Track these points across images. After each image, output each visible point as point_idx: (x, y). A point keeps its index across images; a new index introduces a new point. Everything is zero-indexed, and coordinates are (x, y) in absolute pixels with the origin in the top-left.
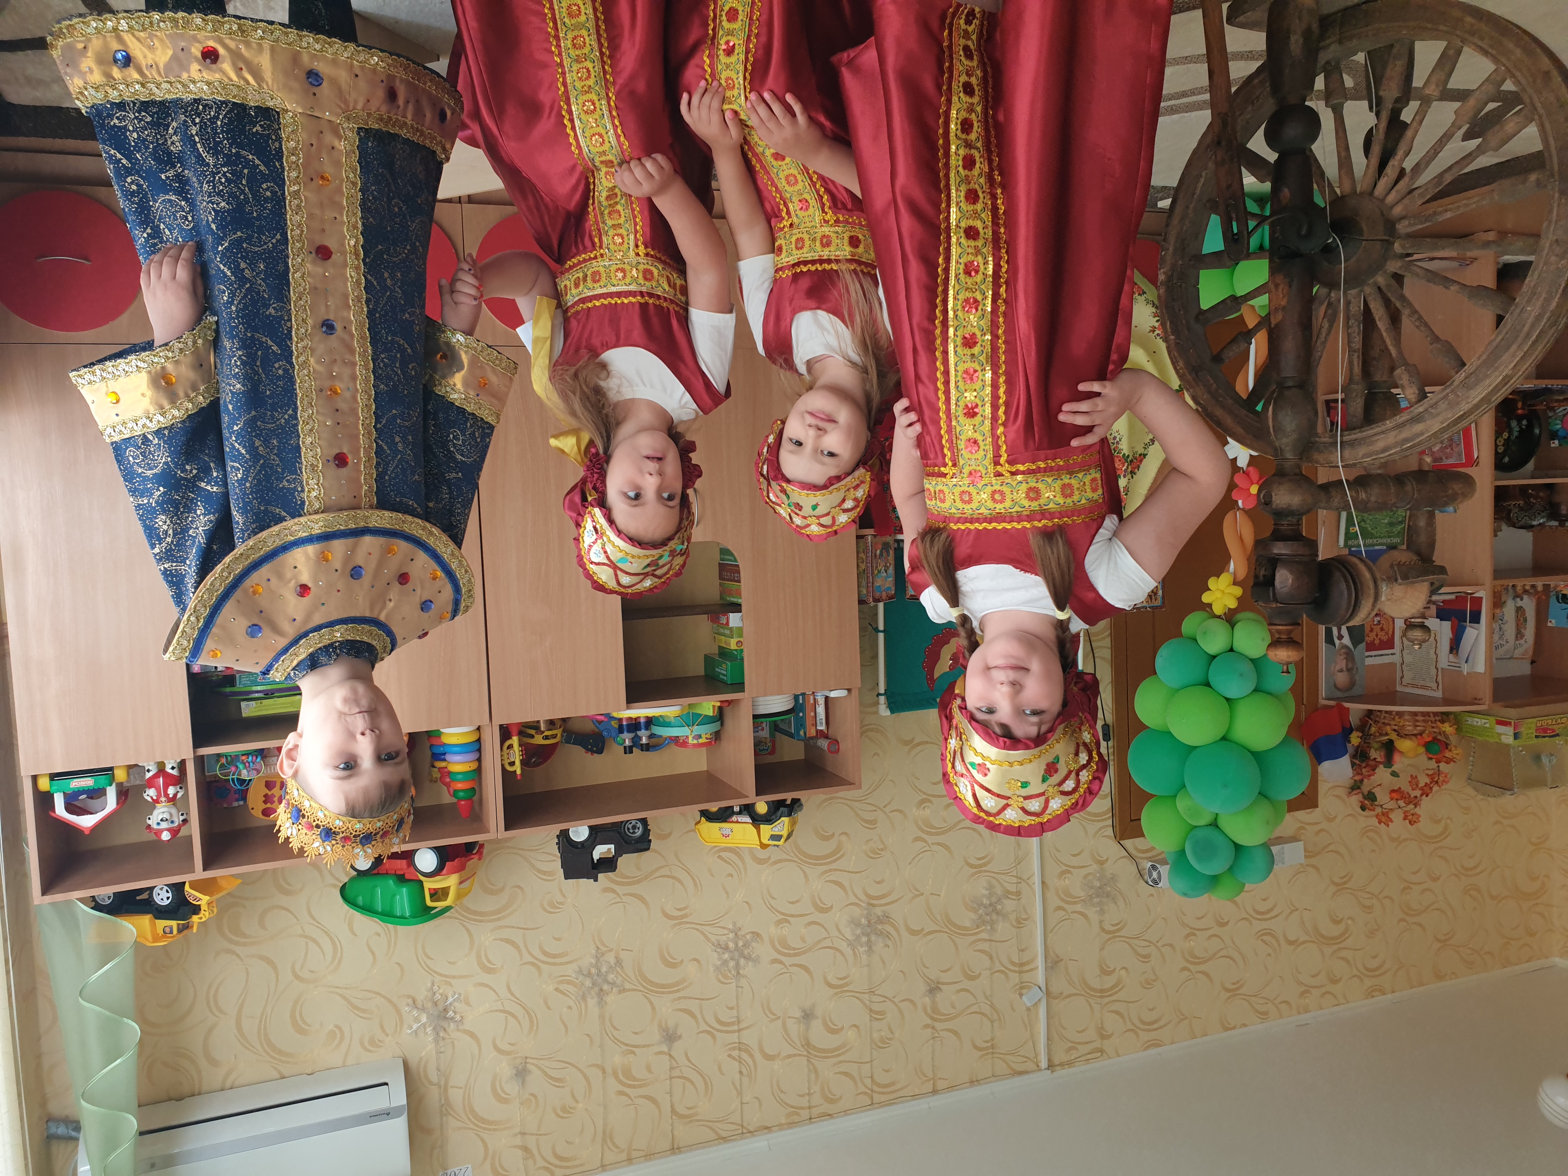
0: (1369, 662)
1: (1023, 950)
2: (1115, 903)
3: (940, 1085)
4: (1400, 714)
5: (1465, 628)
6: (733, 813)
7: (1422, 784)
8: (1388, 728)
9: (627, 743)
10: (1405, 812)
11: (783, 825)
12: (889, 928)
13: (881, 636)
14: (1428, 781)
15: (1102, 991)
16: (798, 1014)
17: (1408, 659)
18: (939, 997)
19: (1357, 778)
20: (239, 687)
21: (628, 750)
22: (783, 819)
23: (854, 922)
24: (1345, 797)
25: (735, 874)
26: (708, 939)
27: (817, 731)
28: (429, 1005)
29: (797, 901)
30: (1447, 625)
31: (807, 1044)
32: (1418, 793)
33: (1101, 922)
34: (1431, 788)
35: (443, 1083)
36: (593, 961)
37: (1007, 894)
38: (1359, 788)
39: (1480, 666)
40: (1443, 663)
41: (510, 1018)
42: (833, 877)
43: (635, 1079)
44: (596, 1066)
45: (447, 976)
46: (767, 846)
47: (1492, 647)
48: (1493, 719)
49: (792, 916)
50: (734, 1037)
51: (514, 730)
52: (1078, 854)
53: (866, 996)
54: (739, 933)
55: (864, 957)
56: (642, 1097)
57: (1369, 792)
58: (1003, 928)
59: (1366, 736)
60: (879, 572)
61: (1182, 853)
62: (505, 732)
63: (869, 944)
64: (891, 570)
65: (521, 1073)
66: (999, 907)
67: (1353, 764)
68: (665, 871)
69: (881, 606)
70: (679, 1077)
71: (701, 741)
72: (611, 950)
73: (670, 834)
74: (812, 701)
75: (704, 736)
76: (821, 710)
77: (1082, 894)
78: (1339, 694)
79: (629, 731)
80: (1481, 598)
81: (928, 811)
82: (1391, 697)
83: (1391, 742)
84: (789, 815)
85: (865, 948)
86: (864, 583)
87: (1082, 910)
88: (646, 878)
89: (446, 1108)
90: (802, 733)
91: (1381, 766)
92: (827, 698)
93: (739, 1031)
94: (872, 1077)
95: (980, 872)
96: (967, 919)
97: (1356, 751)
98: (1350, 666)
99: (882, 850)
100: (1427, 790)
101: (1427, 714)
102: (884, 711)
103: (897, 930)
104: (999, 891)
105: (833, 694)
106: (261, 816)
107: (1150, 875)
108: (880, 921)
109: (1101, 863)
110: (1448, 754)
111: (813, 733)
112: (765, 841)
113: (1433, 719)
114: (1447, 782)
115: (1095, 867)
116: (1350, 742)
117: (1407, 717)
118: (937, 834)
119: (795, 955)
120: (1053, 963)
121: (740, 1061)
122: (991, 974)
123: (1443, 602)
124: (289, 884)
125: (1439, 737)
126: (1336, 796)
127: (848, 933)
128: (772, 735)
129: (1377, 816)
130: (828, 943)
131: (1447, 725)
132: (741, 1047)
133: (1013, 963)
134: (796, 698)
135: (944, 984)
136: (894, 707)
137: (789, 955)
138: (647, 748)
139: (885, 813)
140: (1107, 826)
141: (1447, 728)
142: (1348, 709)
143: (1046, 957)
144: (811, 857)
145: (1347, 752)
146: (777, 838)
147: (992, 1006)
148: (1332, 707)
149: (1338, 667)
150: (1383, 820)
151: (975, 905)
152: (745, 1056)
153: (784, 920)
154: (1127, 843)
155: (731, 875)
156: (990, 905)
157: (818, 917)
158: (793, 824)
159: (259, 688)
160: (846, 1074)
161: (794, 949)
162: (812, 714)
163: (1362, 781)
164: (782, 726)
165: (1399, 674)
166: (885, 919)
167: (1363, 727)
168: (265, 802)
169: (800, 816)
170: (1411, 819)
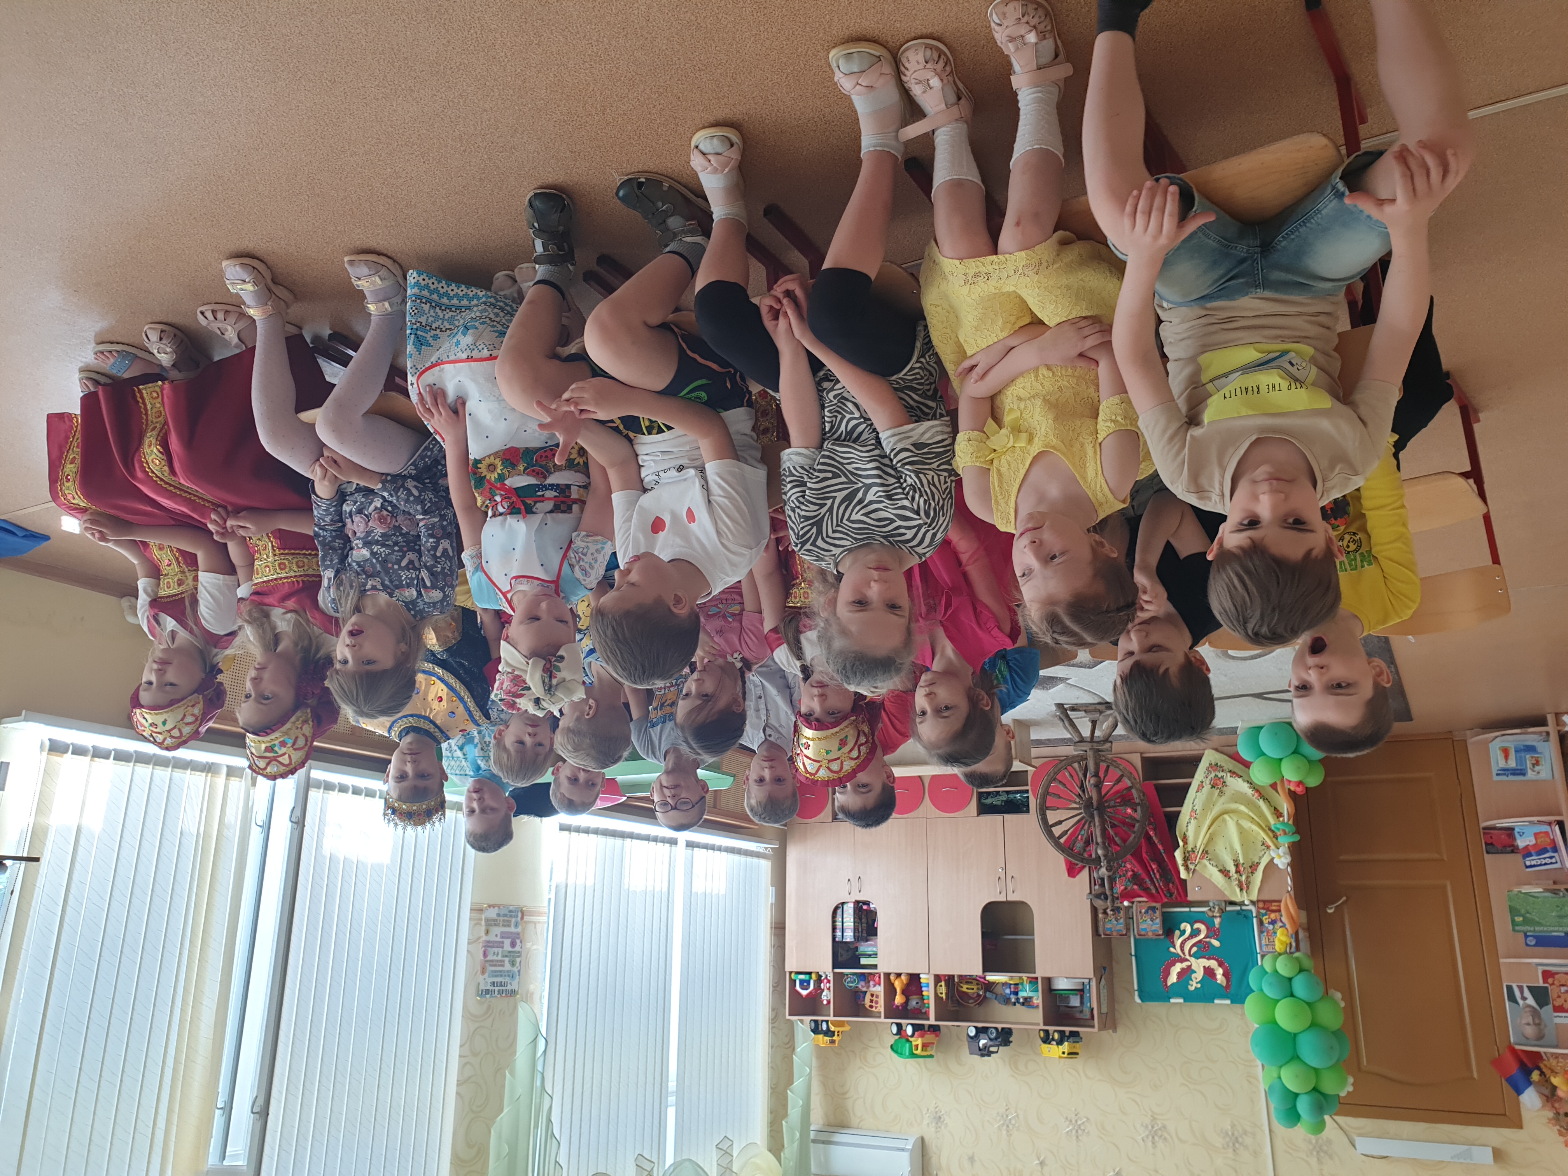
12: (1166, 1135)
13: (1133, 958)
20: (860, 952)
22: (1069, 1043)
23: (1145, 1126)
26: (1062, 1115)
28: (934, 1113)
29: (1111, 1105)
36: (1005, 1111)
38: (1556, 1119)
41: (967, 1129)
42: (1132, 1096)
45: (941, 1101)
49: (1108, 1113)
51: (942, 978)
54: (1079, 1116)
55: (1151, 1149)
58: (1244, 1155)
59: (1544, 1074)
60: (1110, 921)
62: (938, 978)
63: (1154, 1141)
64: (1122, 921)
65: (971, 1160)
66: (1240, 1139)
67: (1543, 1098)
72: (1013, 1107)
78: (1530, 1042)
81: (1189, 1069)
85: (1151, 1143)
96: (1217, 1142)
98: (1537, 1021)
99: (1160, 1087)
102: (1138, 1000)
103: (1172, 1137)
104: (1239, 1129)
106: (868, 1008)
108: (1160, 1129)
112: (1058, 1057)
116: (1532, 1078)
119: (1109, 1135)
127: (1140, 1131)
130: (1129, 1134)
136: (1146, 999)
144: (1118, 1082)
145: (1531, 1086)
149: (1524, 1021)
151: (1223, 1134)
153: (1103, 1114)
156: (1234, 1137)
157: (1122, 1117)
159: (867, 953)
161: (1109, 1132)
163: (1558, 1113)
166: (1163, 1128)
168: (870, 1002)
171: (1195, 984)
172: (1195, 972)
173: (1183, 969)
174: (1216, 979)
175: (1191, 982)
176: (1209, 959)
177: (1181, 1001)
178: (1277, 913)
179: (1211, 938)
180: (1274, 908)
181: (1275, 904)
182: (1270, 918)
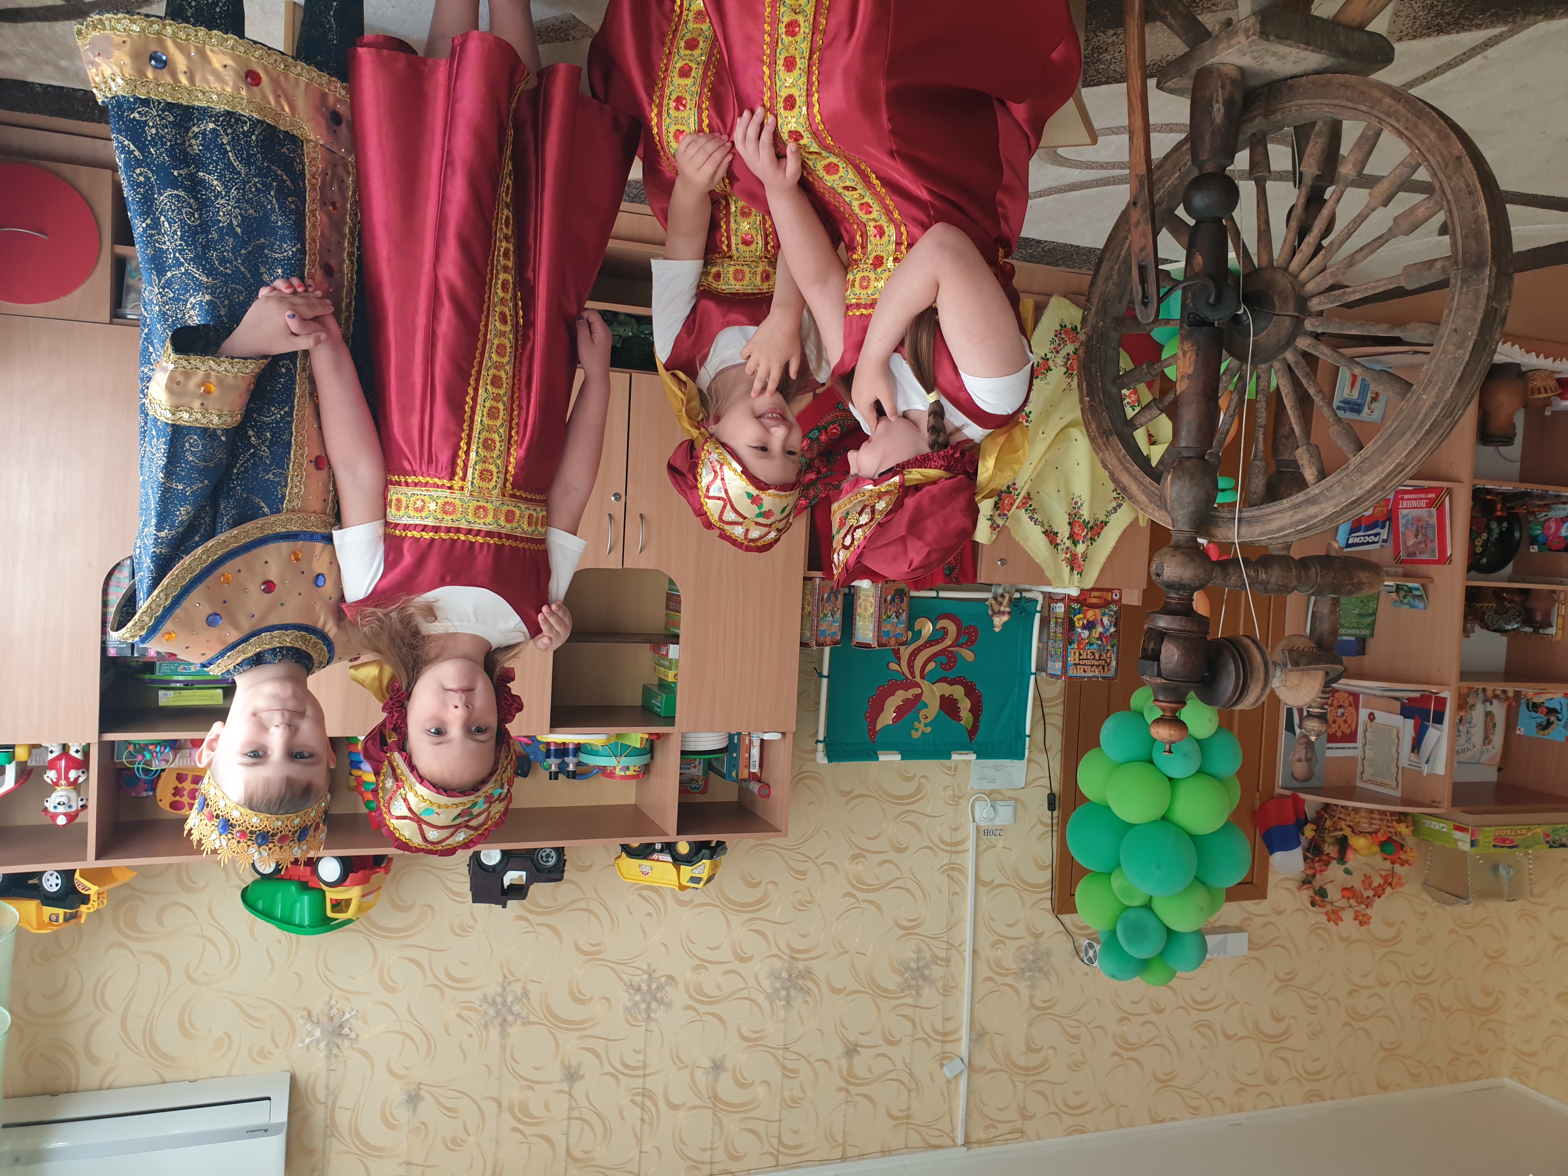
0: (1329, 753)
1: (947, 1019)
2: (1048, 979)
3: (851, 1151)
4: (1356, 810)
5: (1427, 728)
6: (655, 851)
7: (1375, 884)
8: (1343, 824)
9: (553, 768)
10: (1356, 912)
11: (703, 868)
13: (825, 681)
14: (1381, 881)
15: (1027, 1069)
16: (707, 1064)
17: (1369, 754)
18: (856, 1059)
19: (1310, 872)
20: (158, 675)
21: (554, 776)
22: (704, 861)
23: (774, 975)
24: (1296, 891)
25: (654, 913)
26: (621, 979)
27: (750, 773)
28: (324, 1019)
29: (717, 948)
30: (1410, 722)
31: (715, 1097)
32: (1370, 893)
33: (1031, 997)
34: (1384, 890)
35: (330, 1103)
36: (499, 990)
37: (936, 959)
38: (1310, 882)
39: (1440, 768)
40: (1404, 762)
41: (407, 1040)
42: (758, 925)
43: (531, 1116)
44: (493, 1099)
45: (345, 991)
46: (686, 888)
47: (1454, 752)
48: (1451, 824)
49: (710, 962)
50: (639, 1082)
52: (1013, 925)
53: (781, 1052)
54: (654, 975)
55: (782, 1012)
56: (537, 1135)
57: (1321, 888)
58: (929, 995)
59: (1320, 829)
60: (825, 615)
61: (1113, 933)
63: (788, 999)
64: (838, 615)
65: (413, 1099)
66: (926, 972)
67: (1305, 858)
68: (582, 904)
69: (827, 650)
70: (577, 1119)
71: (628, 773)
72: (519, 980)
73: (590, 866)
74: (747, 742)
75: (631, 768)
76: (755, 752)
77: (1014, 966)
78: (1295, 784)
79: (556, 757)
80: (1445, 699)
81: (860, 867)
82: (1349, 791)
83: (1345, 838)
84: (711, 858)
85: (783, 1003)
86: (808, 626)
87: (1013, 983)
88: (561, 910)
89: (331, 1129)
90: (734, 774)
91: (1334, 862)
92: (762, 741)
93: (645, 1076)
94: (779, 1137)
95: (910, 934)
96: (892, 981)
97: (1310, 844)
98: (1309, 756)
99: (810, 903)
100: (1379, 891)
101: (1384, 813)
102: (821, 758)
103: (818, 986)
104: (928, 955)
105: (766, 737)
106: (168, 809)
107: (1087, 953)
108: (801, 975)
109: (1037, 936)
110: (1403, 856)
111: (746, 775)
112: (684, 883)
113: (1389, 818)
114: (1402, 885)
115: (1030, 940)
116: (1303, 834)
117: (1363, 814)
118: (868, 891)
119: (709, 1003)
120: (978, 1035)
121: (643, 1107)
122: (913, 1041)
123: (1408, 699)
124: (192, 881)
125: (1394, 838)
126: (1288, 889)
127: (766, 984)
128: (705, 774)
129: (1327, 914)
130: (745, 994)
131: (1403, 825)
132: (645, 1093)
133: (935, 1031)
134: (731, 737)
135: (862, 1046)
136: (831, 756)
137: (703, 1002)
138: (573, 775)
139: (815, 863)
140: (1045, 899)
141: (1403, 829)
142: (1304, 800)
143: (971, 1029)
144: (734, 903)
145: (1299, 844)
146: (695, 880)
147: (911, 1074)
148: (1288, 797)
149: (1297, 757)
150: (1333, 917)
151: (901, 968)
152: (648, 1103)
153: (702, 965)
154: (1065, 918)
155: (650, 915)
156: (918, 969)
157: (737, 966)
158: (715, 867)
159: (181, 678)
160: (751, 1131)
161: (709, 997)
162: (747, 755)
163: (1314, 876)
164: (716, 765)
165: (1359, 769)
166: (808, 974)
167: (1318, 821)
168: (174, 795)
169: (724, 860)
170: (1362, 920)
171: (922, 728)
172: (926, 706)
174: (959, 719)
175: (916, 724)
177: (896, 756)
178: (1097, 611)
179: (961, 646)
180: (1094, 601)
181: (1097, 594)
182: (1085, 617)
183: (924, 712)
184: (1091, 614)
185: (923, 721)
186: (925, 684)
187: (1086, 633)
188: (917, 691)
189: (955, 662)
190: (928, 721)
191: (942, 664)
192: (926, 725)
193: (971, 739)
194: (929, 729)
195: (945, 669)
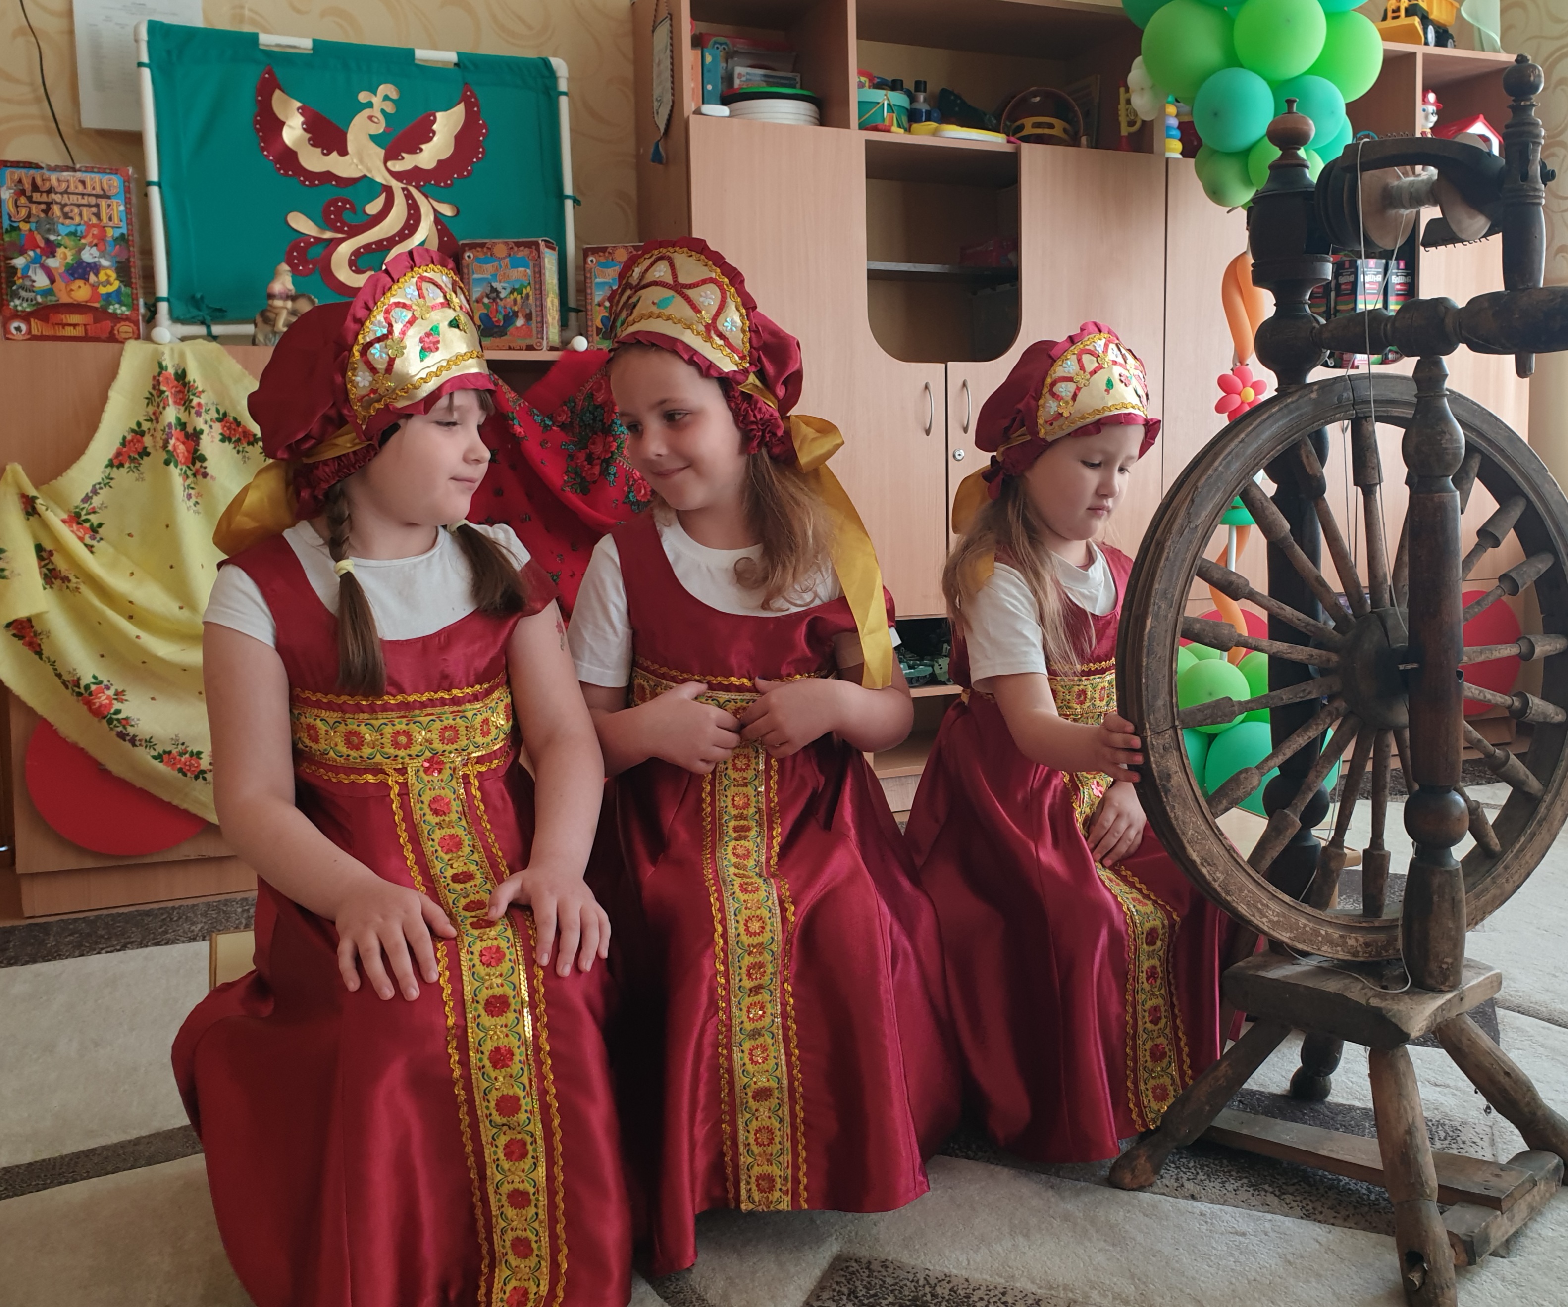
13: (568, 190)
51: (1125, 142)
102: (559, 65)
171: (377, 100)
172: (374, 138)
173: (414, 149)
174: (303, 110)
175: (390, 108)
176: (328, 177)
177: (421, 54)
178: (65, 299)
179: (318, 240)
180: (75, 319)
181: (69, 332)
182: (94, 287)
183: (379, 128)
184: (81, 292)
185: (376, 112)
186: (381, 177)
187: (89, 255)
188: (397, 166)
189: (326, 213)
190: (367, 112)
191: (353, 209)
192: (370, 105)
193: (270, 72)
194: (363, 97)
195: (345, 201)
